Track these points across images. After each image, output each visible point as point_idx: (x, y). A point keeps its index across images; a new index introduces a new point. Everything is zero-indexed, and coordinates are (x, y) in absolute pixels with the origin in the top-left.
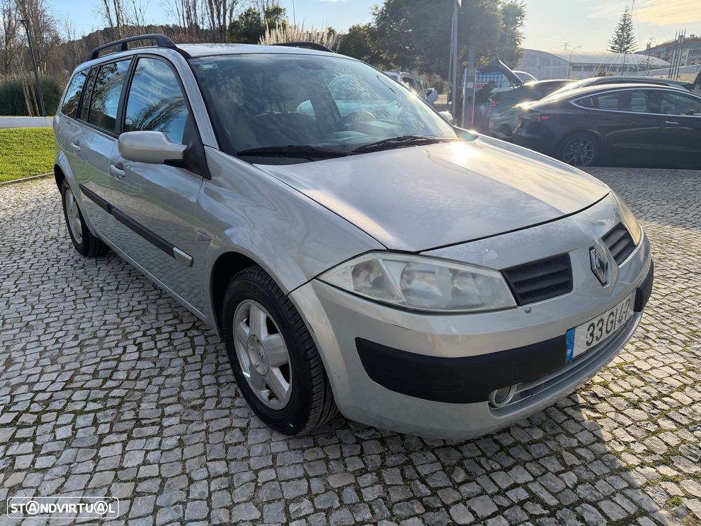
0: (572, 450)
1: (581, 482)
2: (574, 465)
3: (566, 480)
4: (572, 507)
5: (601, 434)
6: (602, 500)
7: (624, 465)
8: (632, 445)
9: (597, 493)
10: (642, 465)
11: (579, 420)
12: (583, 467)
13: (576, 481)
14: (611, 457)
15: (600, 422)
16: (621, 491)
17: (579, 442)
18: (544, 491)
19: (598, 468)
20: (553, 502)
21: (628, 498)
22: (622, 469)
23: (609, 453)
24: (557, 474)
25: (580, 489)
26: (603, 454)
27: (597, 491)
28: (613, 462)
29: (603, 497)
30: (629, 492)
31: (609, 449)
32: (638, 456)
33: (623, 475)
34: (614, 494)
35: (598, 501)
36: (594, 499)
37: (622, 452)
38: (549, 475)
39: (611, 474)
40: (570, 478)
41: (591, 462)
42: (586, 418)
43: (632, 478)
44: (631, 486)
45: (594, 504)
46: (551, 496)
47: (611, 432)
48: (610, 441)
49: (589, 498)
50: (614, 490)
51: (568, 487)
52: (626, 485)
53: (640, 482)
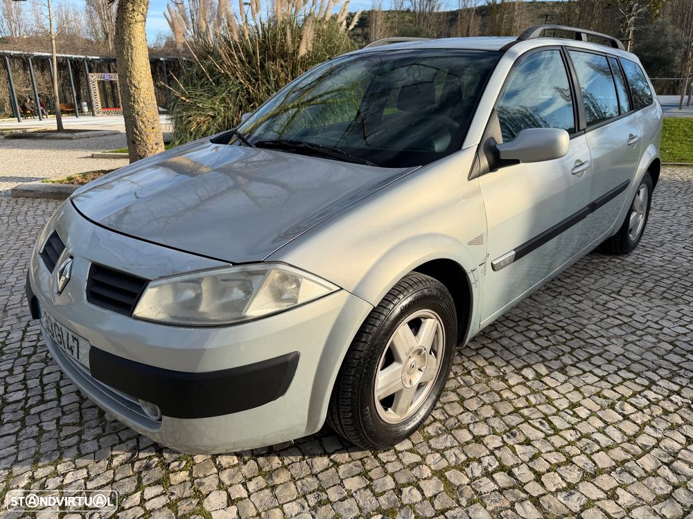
0: (80, 434)
1: (41, 431)
2: (62, 432)
3: (49, 423)
4: (23, 420)
5: (87, 458)
6: (17, 438)
7: (40, 464)
8: (61, 479)
9: (24, 437)
10: (32, 478)
12: (56, 436)
13: (45, 428)
14: (55, 458)
15: (104, 463)
16: (16, 454)
17: (86, 441)
18: (45, 408)
19: (48, 446)
20: (33, 411)
21: (7, 457)
22: (37, 461)
23: (60, 458)
24: (58, 419)
25: (36, 429)
26: (61, 454)
27: (27, 439)
28: (49, 458)
29: (18, 440)
30: (12, 459)
31: (65, 459)
32: (45, 479)
33: (31, 460)
34: (17, 448)
36: (21, 434)
37: (56, 468)
38: (60, 414)
39: (37, 453)
40: (50, 426)
41: (58, 443)
42: (114, 453)
43: (23, 466)
44: (16, 462)
45: (17, 433)
47: (86, 467)
49: (24, 431)
50: (21, 449)
51: (41, 422)
52: (19, 459)
53: (17, 470)
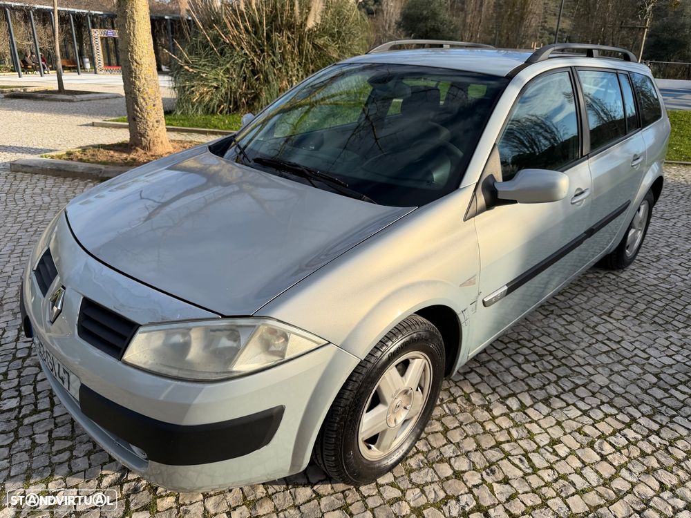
0: (71, 449)
1: (34, 444)
2: (53, 445)
3: (42, 435)
4: (16, 431)
5: (78, 477)
6: (10, 452)
7: (32, 481)
9: (17, 450)
11: (104, 467)
12: (48, 450)
13: (37, 441)
14: (47, 475)
15: (94, 483)
16: (9, 468)
17: (77, 458)
18: (39, 419)
19: (41, 461)
20: (27, 421)
22: (28, 478)
23: (52, 475)
24: (51, 432)
25: (28, 441)
26: (53, 470)
27: (20, 452)
28: (41, 474)
29: (12, 453)
30: (5, 473)
31: (56, 477)
33: (23, 476)
34: (10, 462)
35: (10, 449)
36: (13, 447)
37: (47, 487)
38: (52, 426)
39: (29, 468)
40: (42, 439)
41: (50, 458)
42: (104, 472)
43: (15, 482)
44: (9, 477)
45: (9, 445)
46: (32, 421)
47: (76, 487)
48: (65, 482)
49: (17, 443)
50: (13, 463)
51: (34, 434)
52: (12, 474)
